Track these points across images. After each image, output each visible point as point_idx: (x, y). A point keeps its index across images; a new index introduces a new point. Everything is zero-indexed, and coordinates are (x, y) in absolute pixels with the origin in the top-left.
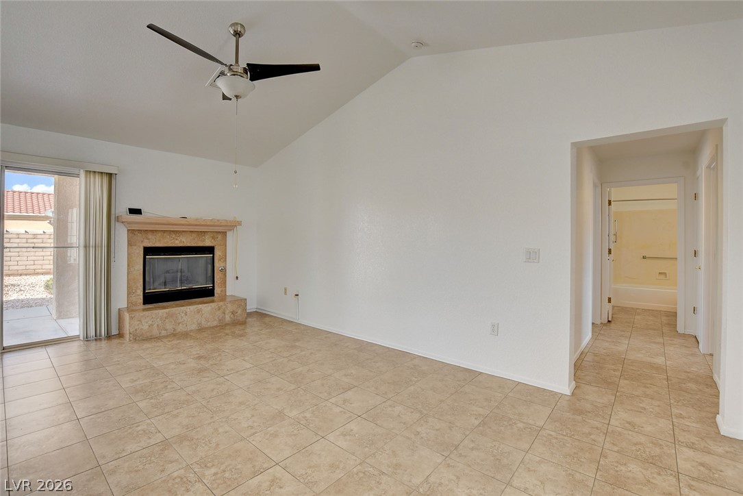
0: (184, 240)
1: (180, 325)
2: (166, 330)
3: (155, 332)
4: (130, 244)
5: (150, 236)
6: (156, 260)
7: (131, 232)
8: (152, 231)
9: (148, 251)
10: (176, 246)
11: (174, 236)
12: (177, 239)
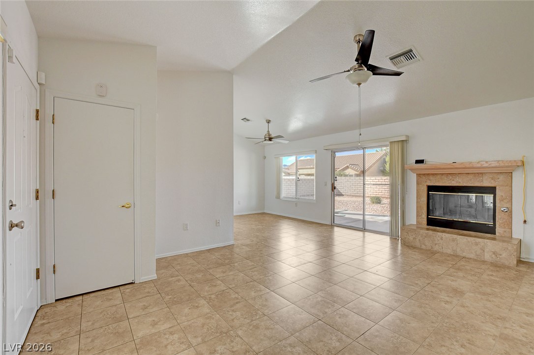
0: (460, 181)
1: (437, 245)
2: (426, 245)
3: (418, 244)
4: (418, 183)
5: (431, 178)
6: (438, 195)
7: (419, 175)
8: (433, 174)
9: (430, 188)
10: (452, 185)
11: (451, 178)
12: (453, 180)
